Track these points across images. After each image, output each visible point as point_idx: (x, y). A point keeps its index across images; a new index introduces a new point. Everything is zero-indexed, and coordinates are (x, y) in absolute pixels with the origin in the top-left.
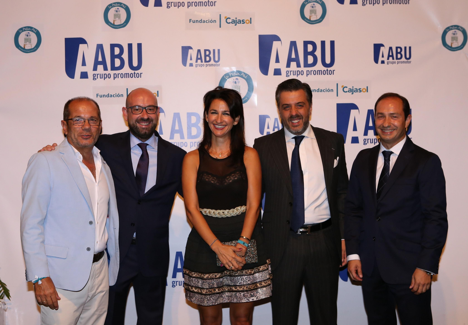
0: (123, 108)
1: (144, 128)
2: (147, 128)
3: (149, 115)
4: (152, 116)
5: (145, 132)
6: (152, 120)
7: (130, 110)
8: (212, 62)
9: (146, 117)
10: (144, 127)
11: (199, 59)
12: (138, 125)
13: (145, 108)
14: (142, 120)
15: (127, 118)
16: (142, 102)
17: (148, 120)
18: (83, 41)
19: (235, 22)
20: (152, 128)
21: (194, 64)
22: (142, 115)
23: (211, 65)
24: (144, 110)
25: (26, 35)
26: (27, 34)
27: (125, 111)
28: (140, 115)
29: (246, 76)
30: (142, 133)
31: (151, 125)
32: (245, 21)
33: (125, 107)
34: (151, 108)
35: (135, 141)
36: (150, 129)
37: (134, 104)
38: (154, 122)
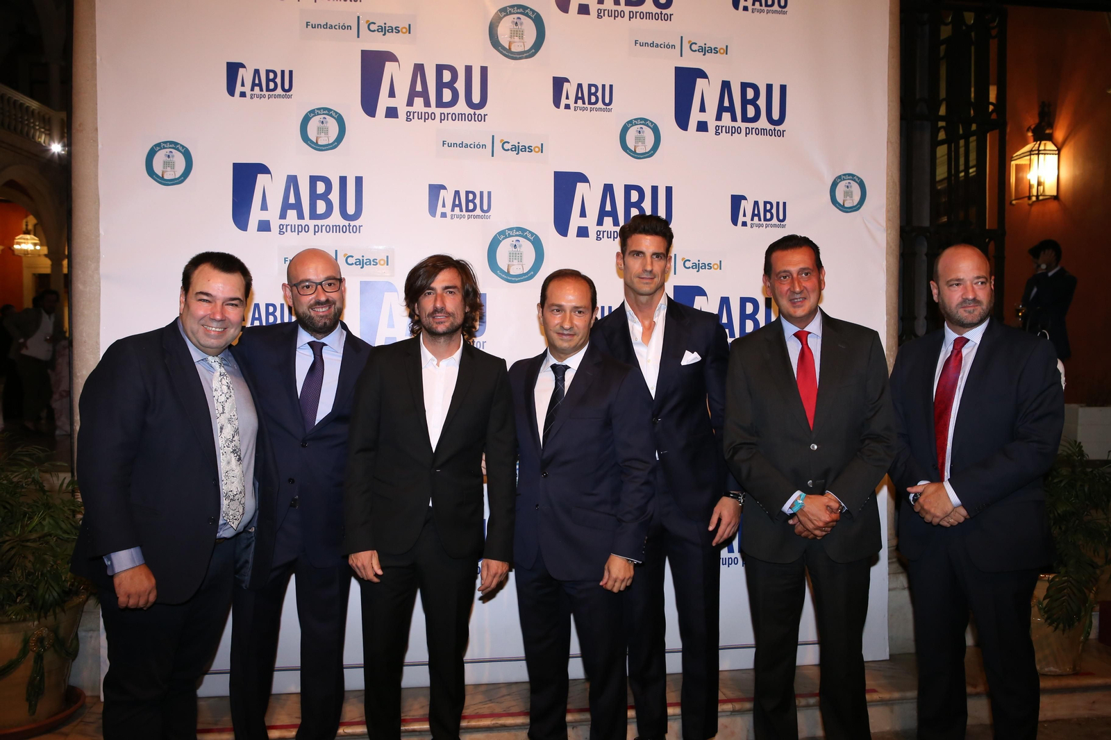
0: (284, 285)
1: (322, 317)
2: (326, 316)
3: (327, 294)
4: (334, 296)
5: (325, 323)
6: (334, 303)
7: (295, 288)
8: (478, 212)
9: (323, 299)
10: (321, 314)
11: (457, 206)
12: (313, 313)
13: (321, 284)
14: (318, 303)
15: (291, 300)
16: (315, 272)
17: (328, 302)
18: (264, 169)
19: (517, 149)
20: (335, 314)
21: (449, 213)
22: (317, 296)
23: (476, 217)
24: (319, 287)
25: (166, 155)
26: (168, 154)
27: (288, 290)
28: (313, 296)
29: (532, 236)
30: (320, 324)
31: (332, 309)
32: (532, 148)
33: (287, 283)
34: (330, 281)
35: (304, 337)
36: (332, 316)
37: (301, 278)
38: (338, 305)
